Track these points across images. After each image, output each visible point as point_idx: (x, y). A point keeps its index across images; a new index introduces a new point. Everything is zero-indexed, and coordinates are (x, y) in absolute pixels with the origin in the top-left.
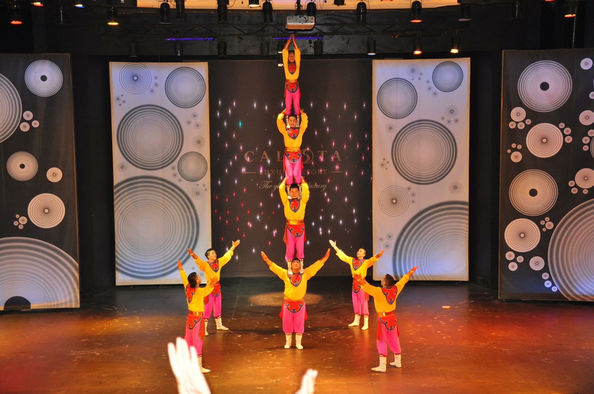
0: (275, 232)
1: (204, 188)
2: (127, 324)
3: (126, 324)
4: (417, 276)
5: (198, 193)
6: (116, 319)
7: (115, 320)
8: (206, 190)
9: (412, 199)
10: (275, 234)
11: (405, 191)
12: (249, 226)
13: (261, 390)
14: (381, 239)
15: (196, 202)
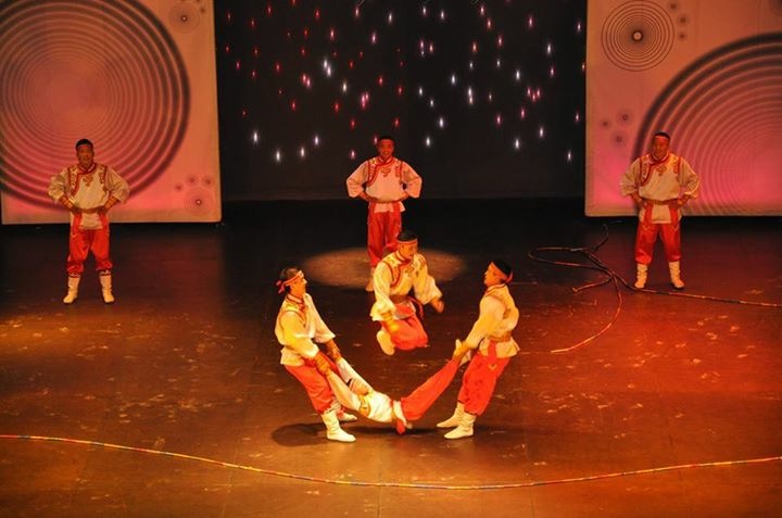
0: (364, 99)
1: (198, 7)
2: (40, 335)
3: (36, 335)
4: (695, 207)
5: (184, 18)
6: (15, 319)
7: (12, 322)
8: (203, 10)
9: (679, 29)
10: (367, 103)
11: (663, 13)
12: (306, 85)
13: (316, 496)
14: (605, 124)
15: (182, 39)
